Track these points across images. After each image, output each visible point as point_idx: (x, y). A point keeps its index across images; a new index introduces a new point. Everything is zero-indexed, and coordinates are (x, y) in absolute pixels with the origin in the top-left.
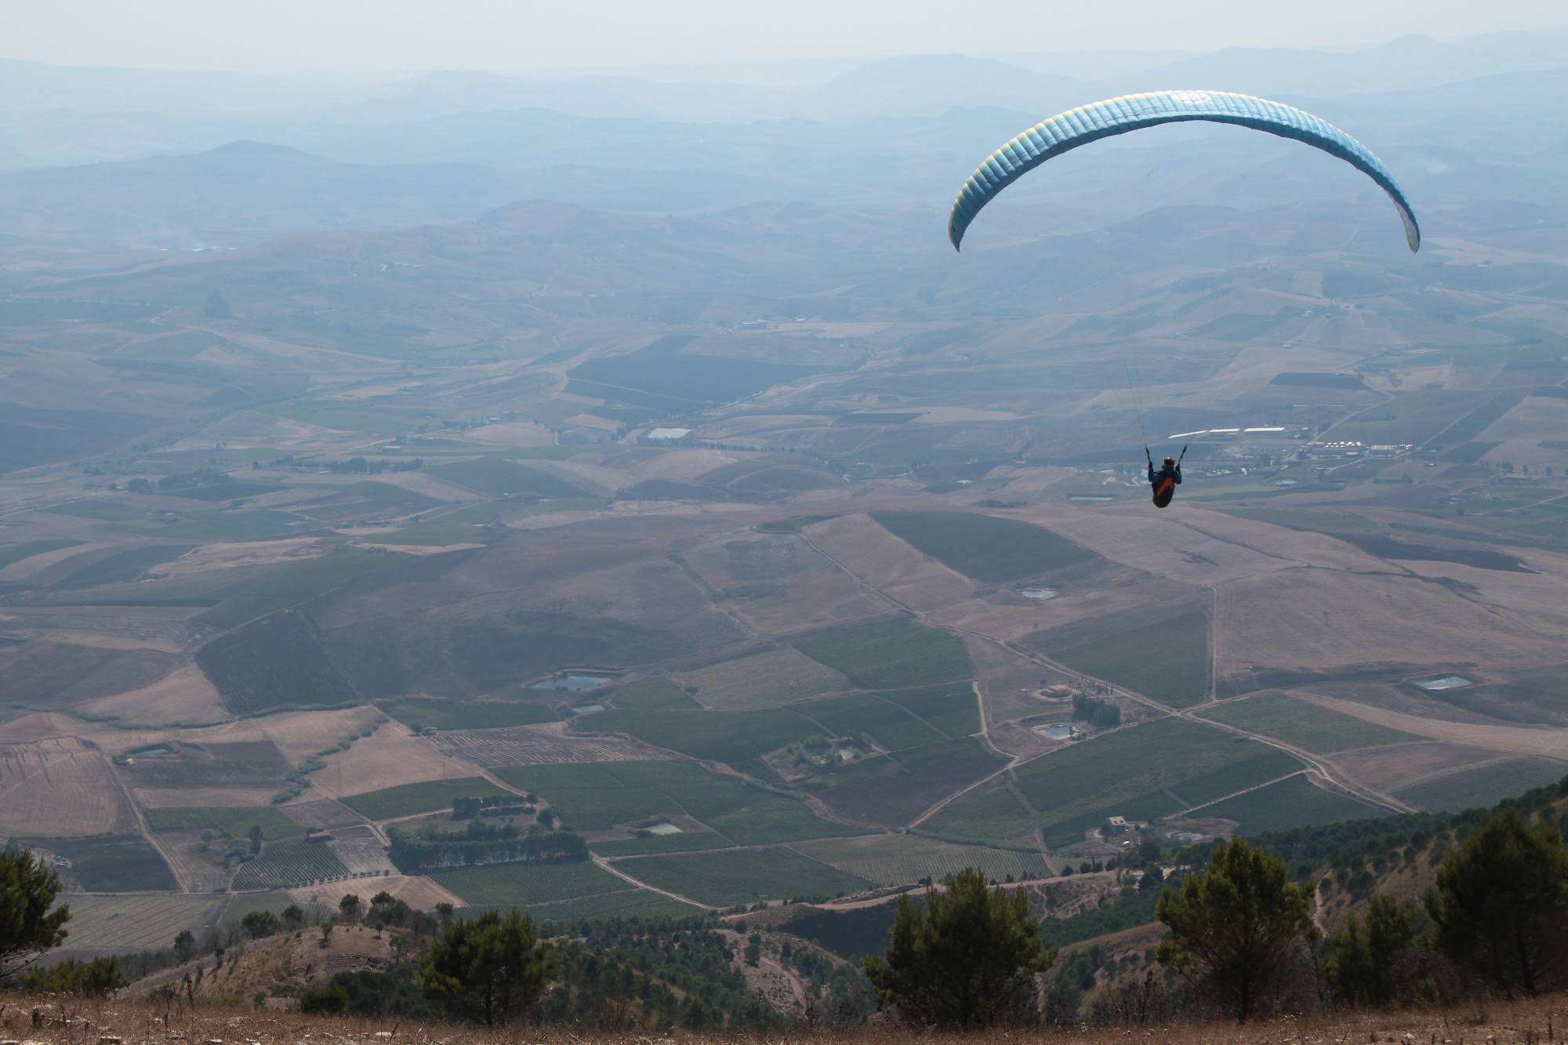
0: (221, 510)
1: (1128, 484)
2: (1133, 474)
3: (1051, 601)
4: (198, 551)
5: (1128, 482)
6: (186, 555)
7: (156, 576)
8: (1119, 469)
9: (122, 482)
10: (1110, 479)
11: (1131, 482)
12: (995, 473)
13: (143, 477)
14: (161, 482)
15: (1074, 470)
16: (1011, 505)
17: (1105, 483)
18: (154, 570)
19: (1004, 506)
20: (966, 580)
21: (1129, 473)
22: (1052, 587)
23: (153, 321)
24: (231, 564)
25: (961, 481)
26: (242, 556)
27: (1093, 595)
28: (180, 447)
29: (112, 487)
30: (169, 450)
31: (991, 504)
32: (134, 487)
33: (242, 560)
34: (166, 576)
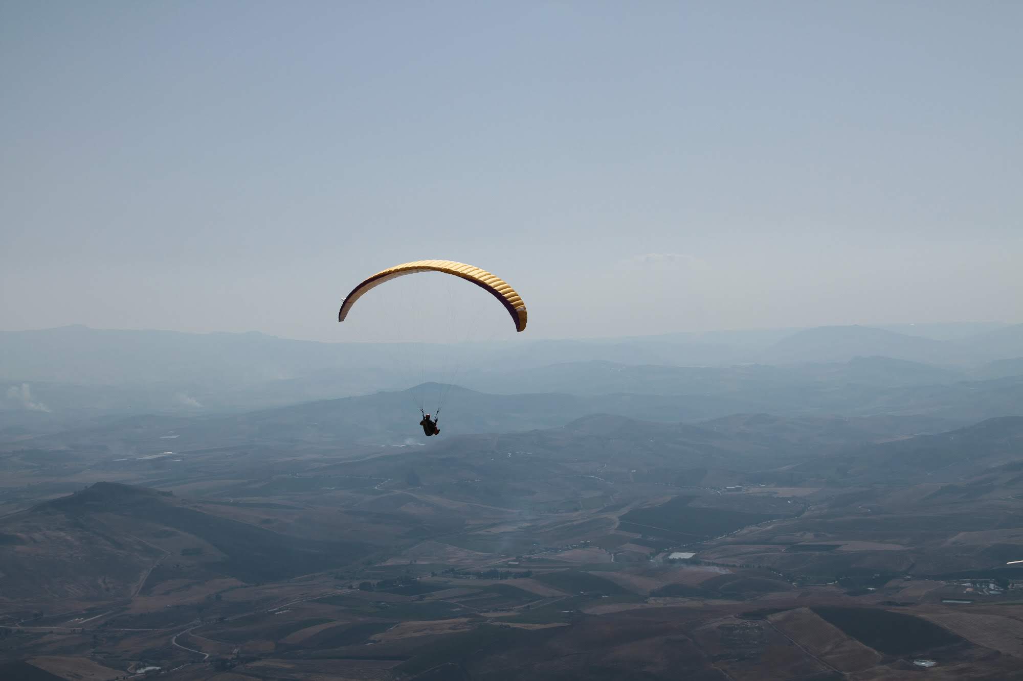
0: (413, 601)
1: (980, 593)
2: (983, 586)
3: (933, 668)
4: (398, 626)
5: (981, 592)
6: (392, 628)
7: (374, 641)
8: (974, 583)
9: (356, 584)
10: (968, 589)
11: (983, 592)
12: (892, 583)
13: (368, 581)
14: (378, 584)
15: (943, 583)
16: (904, 605)
17: (965, 592)
18: (372, 638)
19: (897, 605)
20: (876, 653)
21: (981, 585)
22: (933, 659)
23: (376, 487)
24: (418, 634)
25: (869, 589)
26: (425, 629)
27: (961, 665)
28: (389, 563)
29: (351, 587)
30: (383, 564)
31: (890, 603)
32: (363, 587)
33: (425, 631)
34: (380, 641)
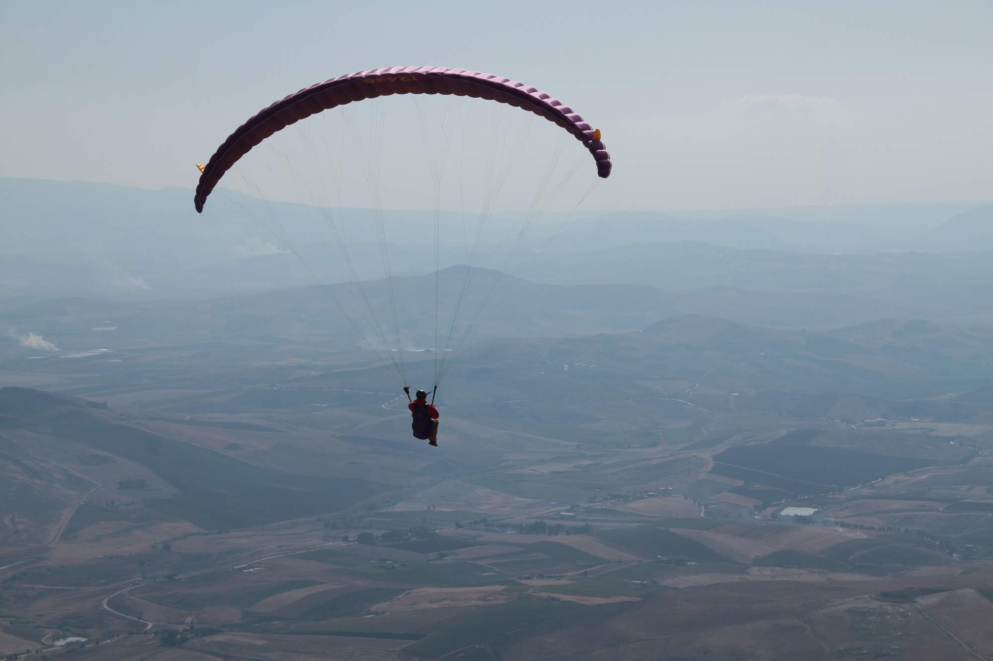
0: (429, 560)
4: (409, 593)
6: (400, 596)
7: (376, 613)
9: (353, 535)
13: (369, 531)
14: (384, 536)
18: (374, 608)
23: (383, 406)
24: (435, 606)
26: (444, 599)
28: (400, 507)
29: (346, 539)
30: (390, 510)
32: (364, 539)
33: (445, 602)
34: (384, 613)
